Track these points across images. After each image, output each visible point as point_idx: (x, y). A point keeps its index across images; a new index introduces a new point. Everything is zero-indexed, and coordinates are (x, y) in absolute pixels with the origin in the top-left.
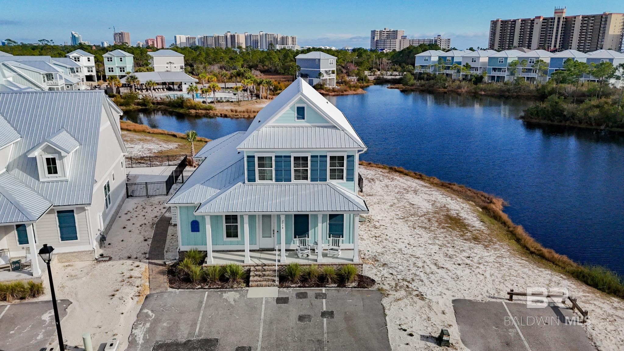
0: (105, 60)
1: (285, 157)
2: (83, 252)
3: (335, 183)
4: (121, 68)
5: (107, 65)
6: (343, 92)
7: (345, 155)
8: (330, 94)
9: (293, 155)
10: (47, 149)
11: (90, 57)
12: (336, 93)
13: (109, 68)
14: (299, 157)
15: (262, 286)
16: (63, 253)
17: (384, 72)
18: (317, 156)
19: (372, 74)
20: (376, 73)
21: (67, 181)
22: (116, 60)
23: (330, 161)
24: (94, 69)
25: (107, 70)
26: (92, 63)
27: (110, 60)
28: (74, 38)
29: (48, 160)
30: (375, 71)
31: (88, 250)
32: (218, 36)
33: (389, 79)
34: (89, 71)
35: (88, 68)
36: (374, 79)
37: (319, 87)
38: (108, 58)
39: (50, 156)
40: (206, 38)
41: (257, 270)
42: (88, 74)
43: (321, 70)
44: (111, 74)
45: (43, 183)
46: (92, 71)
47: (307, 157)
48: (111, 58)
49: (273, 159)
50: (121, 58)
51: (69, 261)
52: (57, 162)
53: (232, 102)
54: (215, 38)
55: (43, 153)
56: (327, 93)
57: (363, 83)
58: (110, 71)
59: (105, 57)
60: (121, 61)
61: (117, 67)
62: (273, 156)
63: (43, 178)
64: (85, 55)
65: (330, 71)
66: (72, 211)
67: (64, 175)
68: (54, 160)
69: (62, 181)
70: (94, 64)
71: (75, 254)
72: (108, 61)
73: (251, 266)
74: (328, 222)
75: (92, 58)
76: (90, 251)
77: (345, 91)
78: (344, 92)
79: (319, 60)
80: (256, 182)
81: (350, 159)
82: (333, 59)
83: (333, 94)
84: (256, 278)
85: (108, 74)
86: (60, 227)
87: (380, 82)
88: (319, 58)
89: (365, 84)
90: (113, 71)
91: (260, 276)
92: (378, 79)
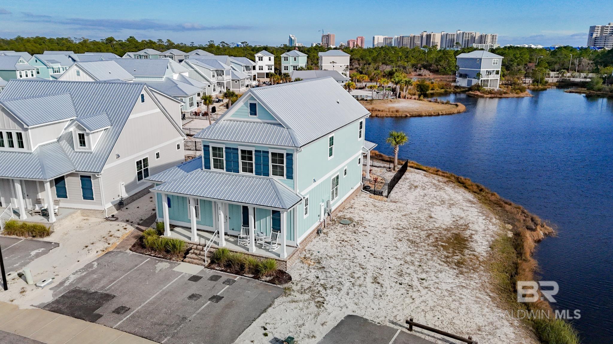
0: (283, 59)
1: (233, 149)
2: (97, 210)
3: (276, 178)
4: (294, 67)
5: (284, 64)
6: (501, 94)
7: (285, 153)
8: (485, 96)
9: (240, 148)
10: (79, 127)
11: (271, 57)
12: (493, 95)
13: (285, 67)
14: (245, 151)
15: (193, 263)
16: (84, 209)
17: (577, 74)
18: (260, 151)
19: (560, 75)
20: (565, 75)
21: (91, 153)
22: (291, 59)
23: (272, 157)
24: (273, 68)
25: (283, 68)
26: (272, 62)
27: (286, 59)
28: (291, 40)
29: (79, 134)
30: (564, 72)
31: (101, 209)
32: (414, 36)
33: (578, 82)
34: (269, 69)
35: (269, 66)
36: (557, 82)
37: (476, 88)
38: (285, 58)
39: (81, 132)
40: (402, 38)
41: (196, 249)
42: (268, 71)
43: (481, 70)
44: (286, 72)
45: (77, 152)
46: (271, 69)
47: (252, 151)
48: (287, 58)
49: (224, 150)
50: (295, 58)
51: (88, 216)
52: (86, 137)
53: (366, 100)
54: (411, 38)
55: (76, 129)
56: (482, 94)
57: (538, 85)
58: (285, 69)
59: (283, 57)
60: (295, 60)
61: (291, 66)
62: (224, 146)
63: (77, 149)
64: (267, 55)
65: (493, 71)
66: (90, 177)
67: (90, 148)
68: (83, 135)
69: (88, 153)
70: (273, 63)
71: (92, 211)
72: (285, 60)
73: (194, 244)
74: (271, 216)
75: (272, 58)
76: (101, 210)
77: (505, 93)
78: (503, 95)
79: (481, 59)
80: (211, 170)
81: (290, 157)
82: (498, 59)
83: (489, 96)
84: (194, 256)
85: (283, 71)
86: (82, 188)
87: (564, 85)
88: (480, 57)
89: (540, 87)
90: (287, 69)
91: (196, 254)
92: (562, 82)
